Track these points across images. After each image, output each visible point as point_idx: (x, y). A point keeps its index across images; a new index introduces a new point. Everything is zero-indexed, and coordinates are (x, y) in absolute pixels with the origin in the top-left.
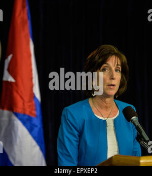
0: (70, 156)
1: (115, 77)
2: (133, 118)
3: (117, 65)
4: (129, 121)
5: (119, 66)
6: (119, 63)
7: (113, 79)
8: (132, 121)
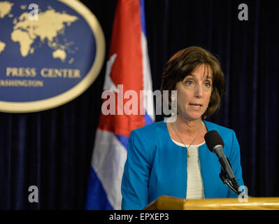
0: (135, 195)
1: (201, 94)
2: (217, 146)
3: (208, 77)
4: (211, 151)
5: (210, 80)
6: (210, 75)
7: (198, 97)
8: (215, 151)
